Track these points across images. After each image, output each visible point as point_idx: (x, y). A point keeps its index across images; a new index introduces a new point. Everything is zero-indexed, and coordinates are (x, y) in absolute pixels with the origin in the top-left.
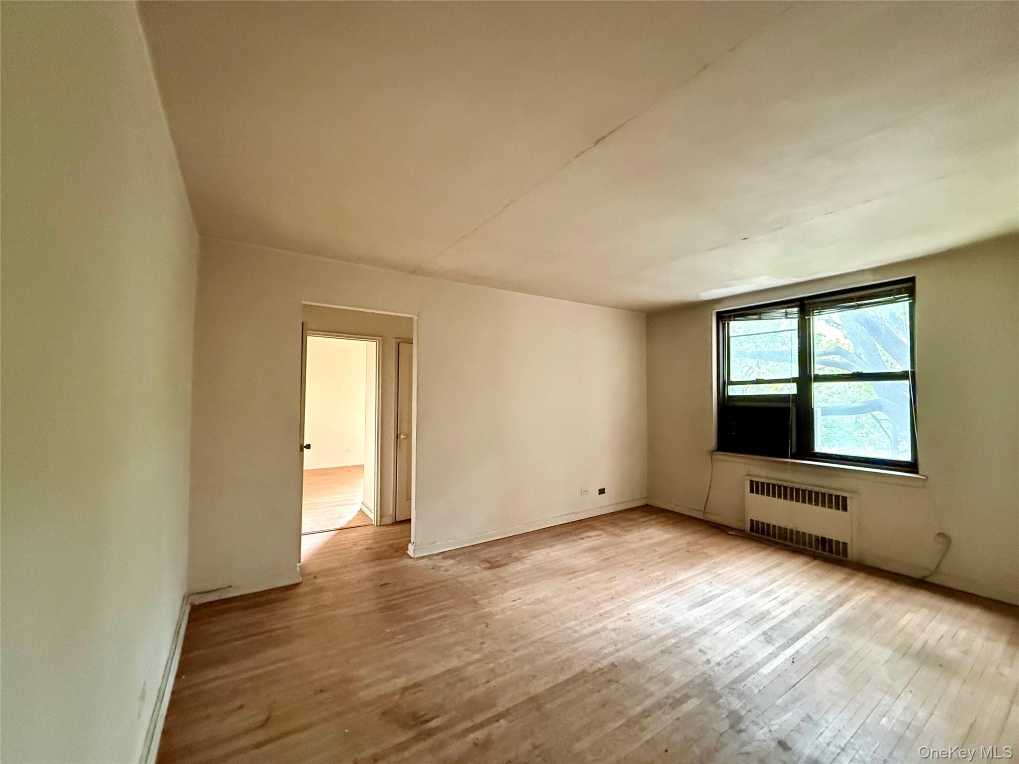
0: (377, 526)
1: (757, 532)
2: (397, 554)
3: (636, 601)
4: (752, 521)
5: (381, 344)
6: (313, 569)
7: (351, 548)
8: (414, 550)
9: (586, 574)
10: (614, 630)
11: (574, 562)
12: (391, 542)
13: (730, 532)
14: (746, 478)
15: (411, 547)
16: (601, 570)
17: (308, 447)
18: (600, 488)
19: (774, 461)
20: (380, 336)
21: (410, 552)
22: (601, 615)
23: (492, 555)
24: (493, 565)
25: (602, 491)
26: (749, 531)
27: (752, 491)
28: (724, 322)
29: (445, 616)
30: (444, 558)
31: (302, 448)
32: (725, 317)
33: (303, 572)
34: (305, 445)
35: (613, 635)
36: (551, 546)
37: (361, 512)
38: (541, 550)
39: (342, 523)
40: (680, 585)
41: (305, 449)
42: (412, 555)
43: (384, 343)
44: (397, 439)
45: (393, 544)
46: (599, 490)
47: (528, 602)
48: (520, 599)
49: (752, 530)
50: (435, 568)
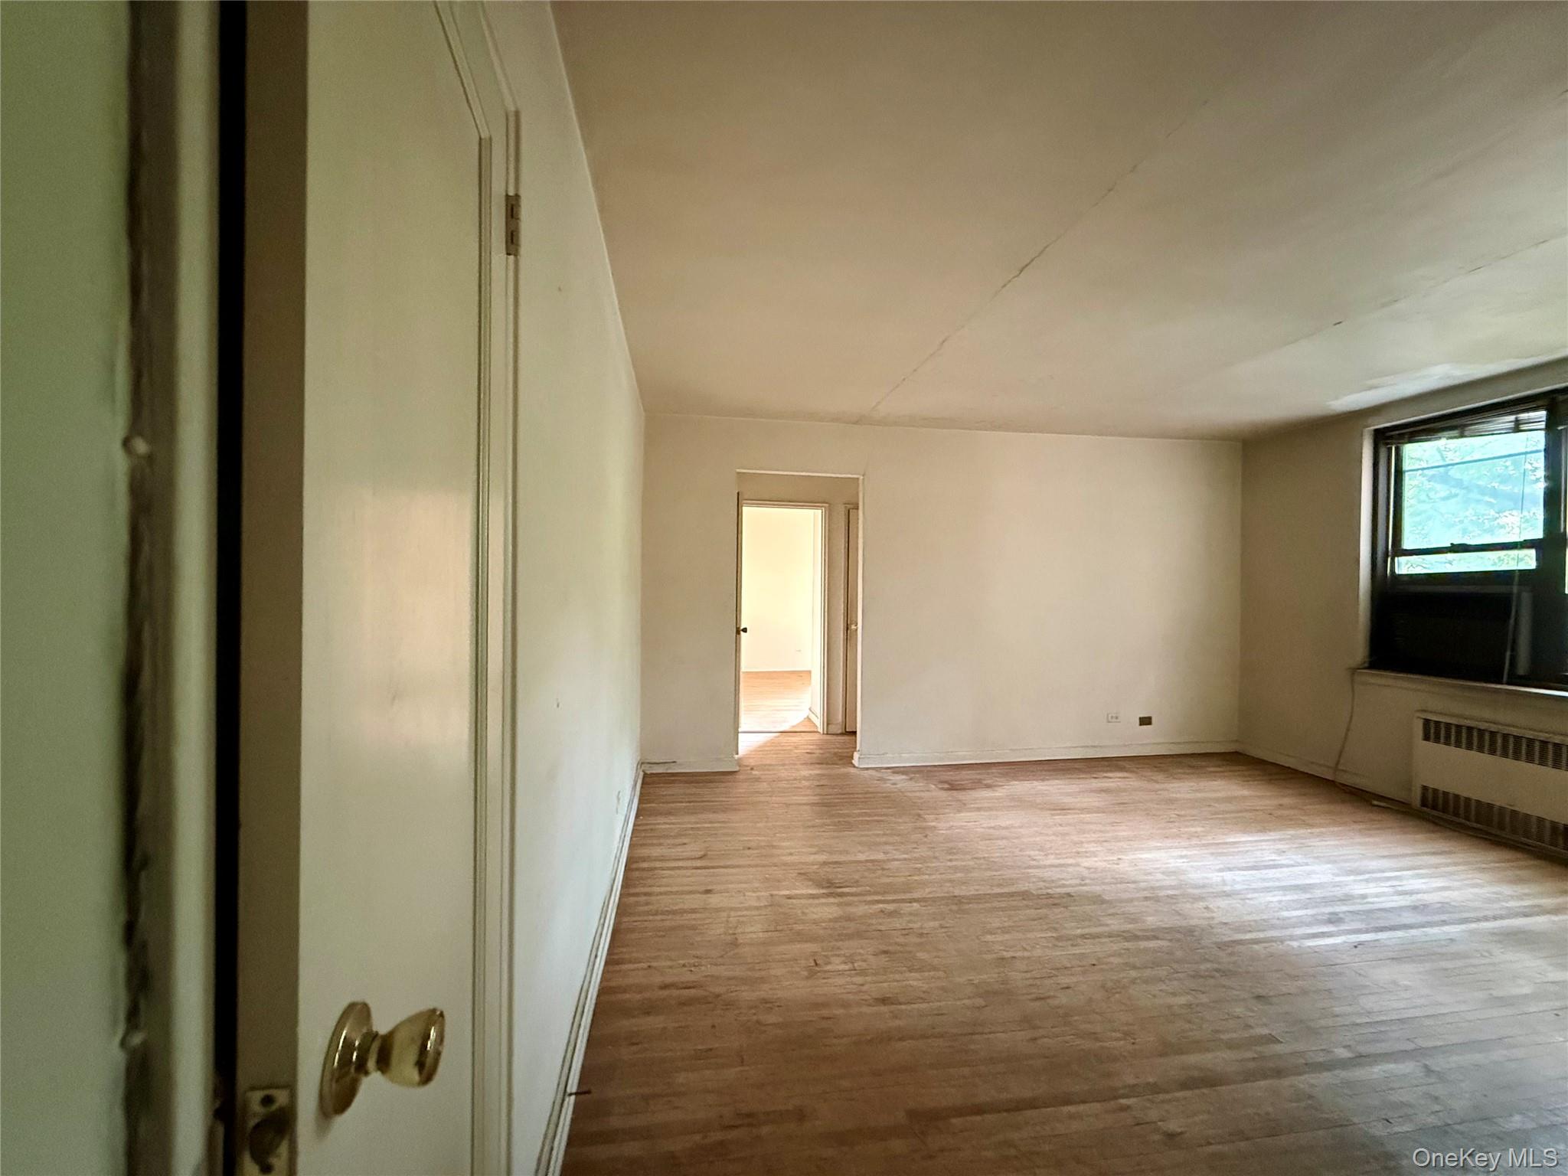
0: (823, 734)
1: (1434, 807)
2: (840, 762)
3: (1142, 849)
4: (1425, 788)
5: (827, 512)
6: (752, 762)
7: (791, 750)
8: (859, 758)
9: (1081, 814)
10: (1089, 868)
11: (1067, 800)
12: (836, 750)
13: (1375, 803)
14: (1418, 714)
15: (856, 755)
16: (1104, 812)
17: (745, 630)
18: (1142, 716)
19: (1469, 687)
20: (827, 503)
21: (855, 762)
22: (1078, 853)
23: (958, 778)
24: (953, 787)
25: (1145, 721)
26: (1419, 806)
27: (1427, 738)
28: (1389, 446)
29: (882, 821)
30: (894, 773)
31: (738, 632)
32: (1391, 437)
33: (739, 762)
34: (742, 628)
35: (1085, 873)
36: (1043, 780)
37: (808, 719)
38: (1026, 782)
39: (786, 727)
40: (1225, 846)
41: (742, 633)
42: (857, 765)
43: (830, 510)
44: (847, 629)
45: (838, 752)
46: (1140, 718)
47: (985, 825)
48: (975, 822)
49: (1424, 803)
50: (880, 779)
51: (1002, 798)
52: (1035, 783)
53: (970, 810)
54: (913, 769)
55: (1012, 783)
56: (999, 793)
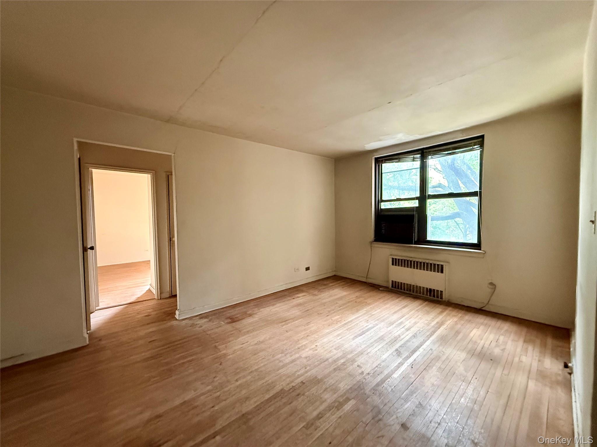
0: (158, 299)
1: (395, 287)
2: (168, 318)
3: (322, 337)
4: (393, 281)
7: (134, 316)
8: (179, 314)
9: (294, 321)
10: (306, 358)
11: (287, 314)
12: (164, 310)
13: (380, 289)
14: (390, 257)
15: (177, 312)
16: (302, 318)
17: (91, 248)
18: (306, 267)
19: (405, 247)
20: (153, 170)
21: (177, 316)
22: (299, 348)
23: (234, 313)
24: (233, 320)
25: (308, 269)
27: (393, 264)
28: (379, 164)
29: (192, 360)
30: (200, 318)
32: (379, 161)
33: (91, 337)
34: (89, 247)
35: (305, 362)
37: (149, 290)
39: (132, 299)
40: (349, 324)
41: (89, 250)
42: (178, 319)
43: (155, 174)
44: (170, 241)
45: (167, 311)
46: (306, 268)
47: (252, 344)
48: (247, 342)
49: (392, 286)
50: (193, 325)
51: (258, 322)
52: (271, 307)
53: (245, 334)
54: (211, 313)
55: (261, 310)
56: (256, 318)
